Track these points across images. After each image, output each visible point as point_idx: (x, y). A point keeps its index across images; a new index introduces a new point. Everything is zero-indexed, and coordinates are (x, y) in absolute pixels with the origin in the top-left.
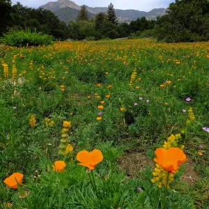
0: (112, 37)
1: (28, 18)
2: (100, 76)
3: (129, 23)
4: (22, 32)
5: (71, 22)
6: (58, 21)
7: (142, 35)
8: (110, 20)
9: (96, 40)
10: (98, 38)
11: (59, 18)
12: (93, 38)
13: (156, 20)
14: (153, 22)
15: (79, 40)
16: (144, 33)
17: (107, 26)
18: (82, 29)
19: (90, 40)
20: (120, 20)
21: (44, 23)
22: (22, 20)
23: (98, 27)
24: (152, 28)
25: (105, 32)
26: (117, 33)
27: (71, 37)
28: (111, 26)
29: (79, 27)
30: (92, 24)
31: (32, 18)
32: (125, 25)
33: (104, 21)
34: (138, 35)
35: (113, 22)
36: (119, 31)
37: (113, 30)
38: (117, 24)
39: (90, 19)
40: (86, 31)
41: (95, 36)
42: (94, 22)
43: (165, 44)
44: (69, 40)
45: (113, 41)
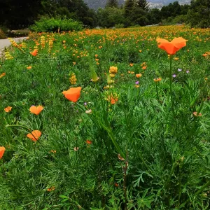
0: (142, 24)
1: (58, 7)
2: (133, 56)
3: (160, 9)
4: (53, 19)
5: (100, 10)
6: (87, 9)
7: (174, 21)
8: (140, 6)
9: (126, 27)
10: (127, 25)
11: (88, 6)
12: (122, 25)
13: (190, 4)
14: (186, 7)
15: (108, 27)
16: (176, 19)
17: (137, 12)
18: (111, 16)
19: (120, 27)
20: (151, 6)
21: (74, 11)
22: (53, 9)
23: (127, 14)
24: (185, 13)
25: (134, 19)
26: (147, 20)
27: (100, 25)
28: (140, 12)
29: (108, 15)
30: (122, 12)
31: (62, 7)
32: (156, 11)
33: (134, 7)
34: (170, 21)
35: (144, 9)
36: (149, 17)
37: (143, 17)
38: (147, 10)
39: (119, 6)
40: (115, 18)
41: (125, 23)
42: (124, 9)
43: (200, 30)
44: (98, 28)
45: (143, 28)
